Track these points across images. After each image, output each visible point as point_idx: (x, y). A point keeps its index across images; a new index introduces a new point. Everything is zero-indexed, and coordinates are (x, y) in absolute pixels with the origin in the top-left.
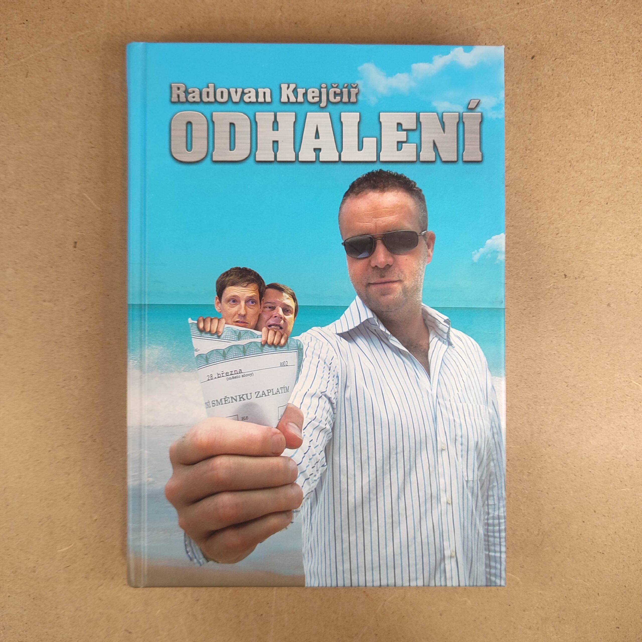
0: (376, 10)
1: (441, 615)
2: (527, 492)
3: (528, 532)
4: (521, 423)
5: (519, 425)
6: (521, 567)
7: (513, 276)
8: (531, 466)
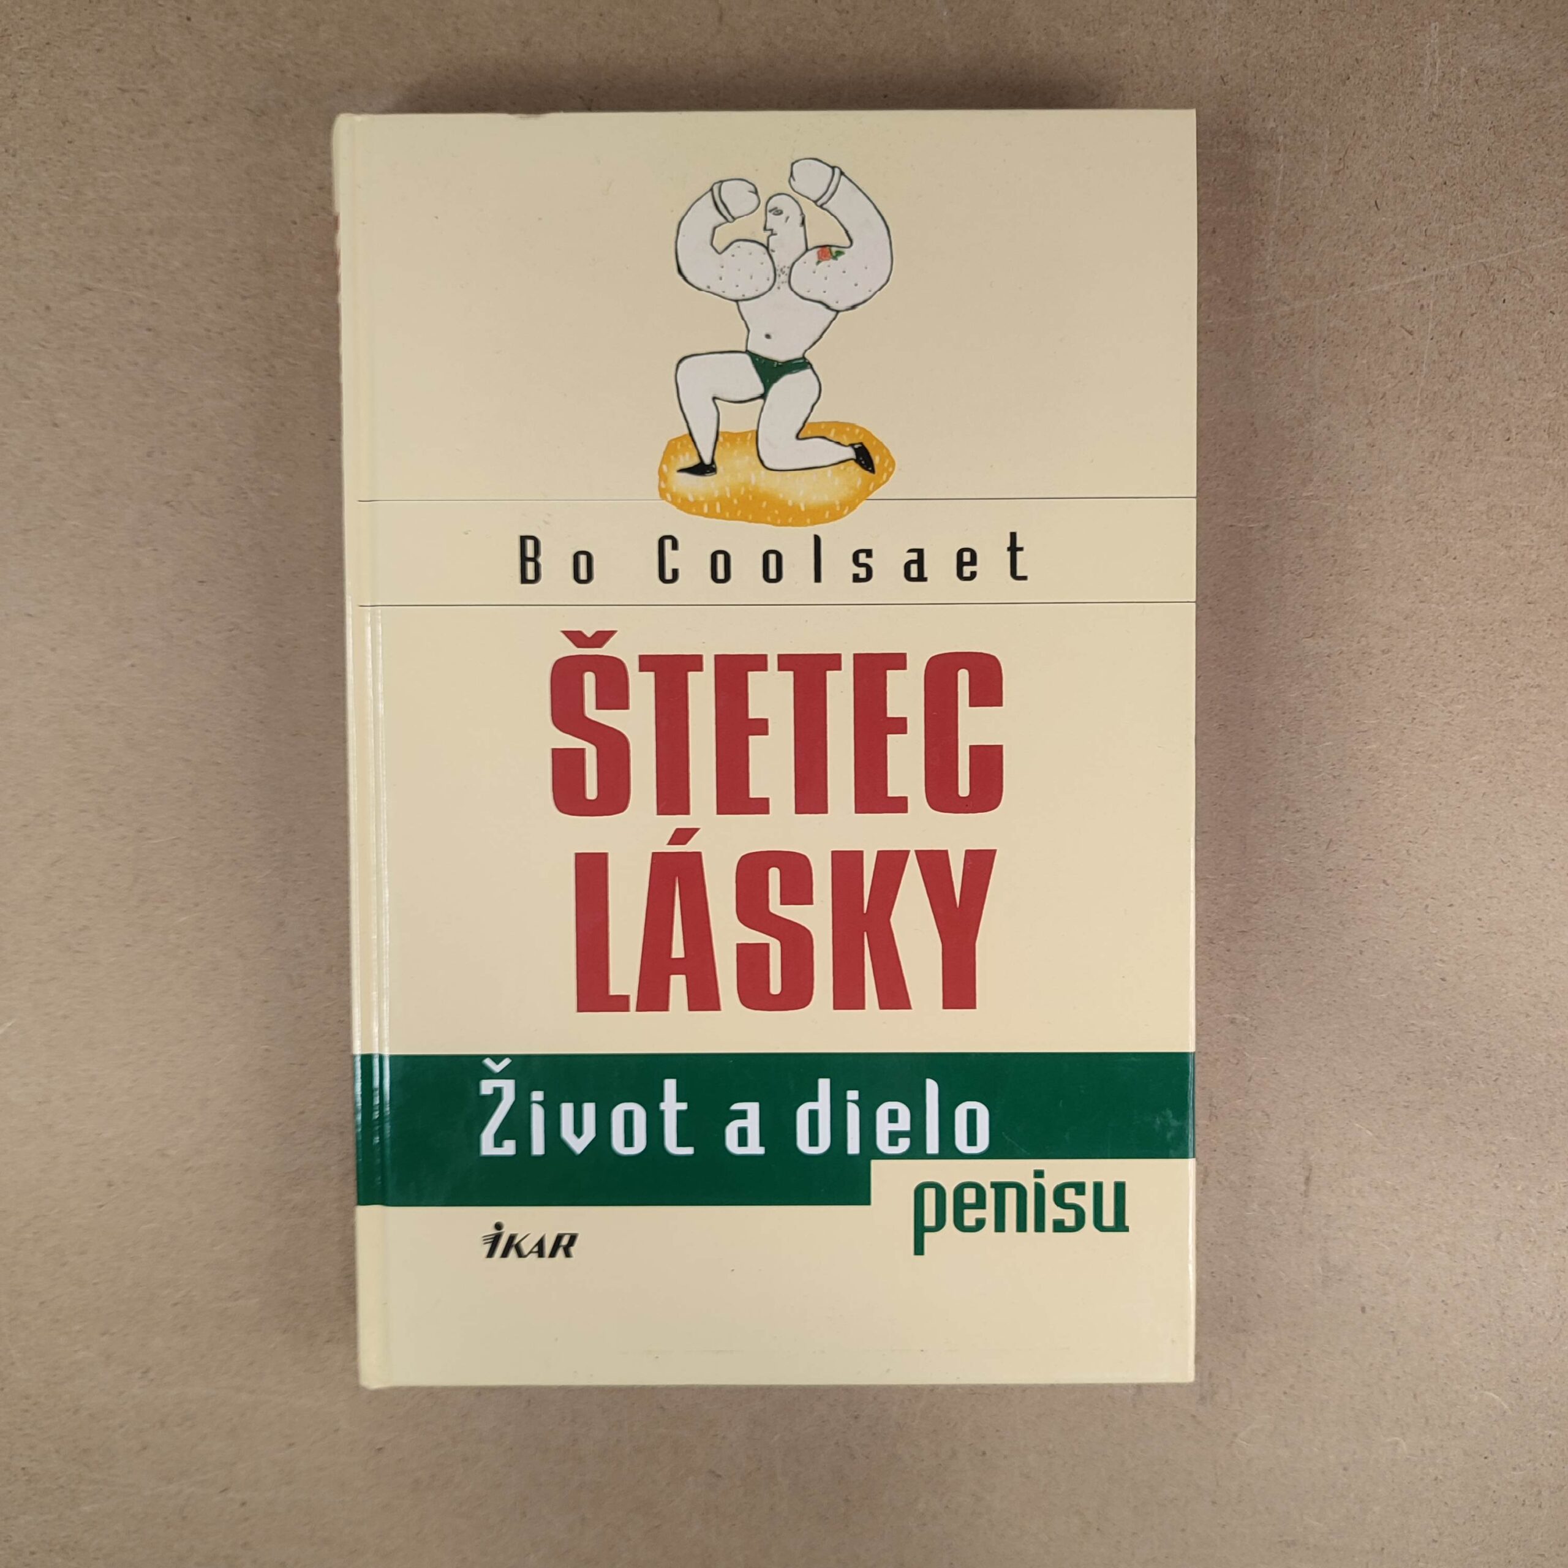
0: (1279, 220)
1: (1345, 1469)
2: (1533, 1230)
3: (1532, 1311)
4: (1530, 1091)
5: (1527, 1095)
6: (1512, 1381)
7: (1532, 789)
8: (1546, 1180)
